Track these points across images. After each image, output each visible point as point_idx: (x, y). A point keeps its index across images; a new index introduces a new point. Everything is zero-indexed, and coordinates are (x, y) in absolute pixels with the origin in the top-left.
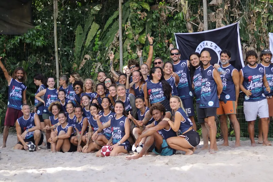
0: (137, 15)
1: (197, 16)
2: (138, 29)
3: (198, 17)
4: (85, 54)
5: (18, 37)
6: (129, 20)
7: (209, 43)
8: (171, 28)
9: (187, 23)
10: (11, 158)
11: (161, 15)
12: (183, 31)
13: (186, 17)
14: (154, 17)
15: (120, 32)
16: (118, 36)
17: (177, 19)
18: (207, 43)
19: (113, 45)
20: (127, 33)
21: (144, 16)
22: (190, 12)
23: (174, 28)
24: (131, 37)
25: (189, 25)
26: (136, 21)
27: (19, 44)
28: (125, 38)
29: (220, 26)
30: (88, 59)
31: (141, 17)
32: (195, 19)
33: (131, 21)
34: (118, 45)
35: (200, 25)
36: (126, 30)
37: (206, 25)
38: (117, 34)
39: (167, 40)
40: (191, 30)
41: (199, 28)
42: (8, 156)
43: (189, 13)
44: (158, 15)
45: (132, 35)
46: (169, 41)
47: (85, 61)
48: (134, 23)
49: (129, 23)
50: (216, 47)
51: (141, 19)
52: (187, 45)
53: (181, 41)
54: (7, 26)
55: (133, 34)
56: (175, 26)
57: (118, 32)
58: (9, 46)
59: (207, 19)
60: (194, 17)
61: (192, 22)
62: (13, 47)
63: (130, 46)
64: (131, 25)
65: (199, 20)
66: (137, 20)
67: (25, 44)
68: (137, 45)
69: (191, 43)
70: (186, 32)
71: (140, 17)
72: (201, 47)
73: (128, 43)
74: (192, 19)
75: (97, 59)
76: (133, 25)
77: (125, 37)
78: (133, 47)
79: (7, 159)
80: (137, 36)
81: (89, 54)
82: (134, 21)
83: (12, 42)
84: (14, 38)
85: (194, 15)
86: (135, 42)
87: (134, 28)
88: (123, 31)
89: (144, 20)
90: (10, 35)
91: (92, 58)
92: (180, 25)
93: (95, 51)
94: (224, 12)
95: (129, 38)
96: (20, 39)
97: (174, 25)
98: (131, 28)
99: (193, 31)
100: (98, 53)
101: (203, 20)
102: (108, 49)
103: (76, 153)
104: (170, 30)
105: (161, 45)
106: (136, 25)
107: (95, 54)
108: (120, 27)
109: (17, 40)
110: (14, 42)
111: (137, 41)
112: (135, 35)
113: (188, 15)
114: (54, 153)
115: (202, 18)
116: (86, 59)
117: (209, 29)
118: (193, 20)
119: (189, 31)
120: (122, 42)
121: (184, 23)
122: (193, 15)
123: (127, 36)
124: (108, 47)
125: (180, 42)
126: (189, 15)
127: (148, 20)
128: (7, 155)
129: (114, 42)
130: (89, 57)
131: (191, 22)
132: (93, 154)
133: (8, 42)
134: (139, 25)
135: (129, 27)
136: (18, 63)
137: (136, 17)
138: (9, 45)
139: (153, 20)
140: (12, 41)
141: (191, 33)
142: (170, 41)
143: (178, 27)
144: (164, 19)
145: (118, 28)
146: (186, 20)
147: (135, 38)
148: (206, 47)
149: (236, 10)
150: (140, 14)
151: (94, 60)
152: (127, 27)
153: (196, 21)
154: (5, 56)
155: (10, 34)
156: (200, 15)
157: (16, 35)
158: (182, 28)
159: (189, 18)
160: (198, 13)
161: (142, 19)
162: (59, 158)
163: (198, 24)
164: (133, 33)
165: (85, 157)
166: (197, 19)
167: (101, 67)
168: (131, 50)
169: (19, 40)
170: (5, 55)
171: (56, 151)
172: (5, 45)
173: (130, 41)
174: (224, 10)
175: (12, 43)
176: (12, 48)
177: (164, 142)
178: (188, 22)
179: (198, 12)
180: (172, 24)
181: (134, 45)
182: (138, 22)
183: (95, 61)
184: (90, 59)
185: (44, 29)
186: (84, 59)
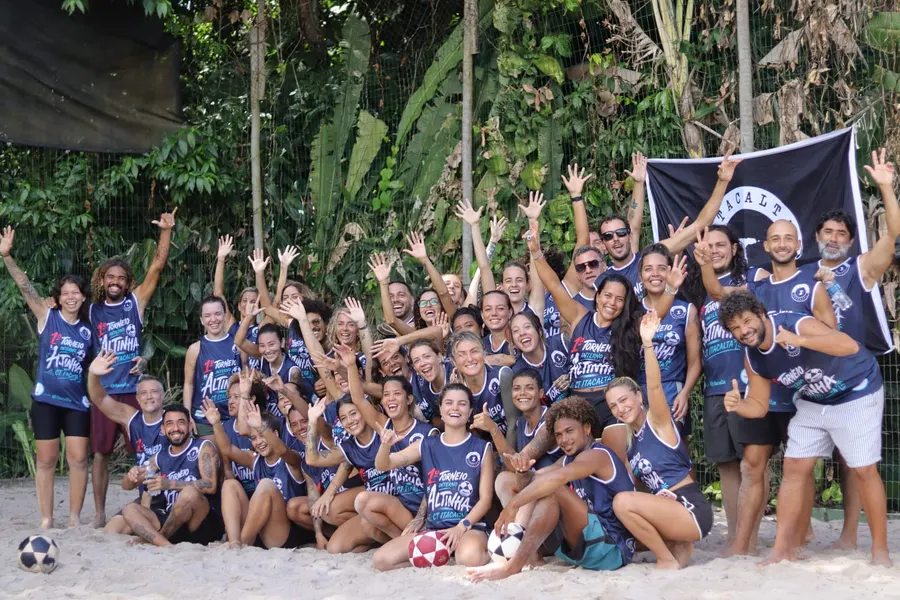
0: (522, 98)
1: (717, 104)
2: (525, 141)
3: (723, 108)
4: (345, 222)
5: (134, 161)
6: (493, 111)
7: (757, 192)
8: (628, 142)
9: (684, 126)
10: (89, 563)
11: (599, 98)
12: (670, 152)
13: (680, 106)
14: (577, 103)
15: (464, 149)
16: (455, 165)
17: (650, 112)
18: (749, 194)
19: (439, 192)
20: (487, 155)
21: (543, 100)
22: (696, 89)
23: (641, 141)
24: (501, 167)
25: (691, 134)
26: (517, 114)
27: (134, 185)
28: (479, 172)
29: (794, 140)
30: (357, 239)
31: (534, 104)
32: (712, 114)
33: (500, 115)
34: (455, 192)
35: (727, 132)
36: (483, 144)
37: (746, 134)
38: (455, 157)
39: (617, 182)
40: (696, 149)
41: (724, 143)
42: (84, 556)
43: (693, 93)
44: (590, 98)
45: (505, 164)
46: (623, 185)
47: (346, 244)
48: (511, 122)
49: (494, 121)
50: (779, 208)
51: (534, 110)
52: (680, 196)
53: (661, 185)
54: (99, 124)
55: (508, 160)
56: (644, 135)
57: (458, 150)
58: (103, 191)
59: (750, 113)
60: (708, 105)
61: (700, 124)
62: (115, 194)
63: (497, 197)
64: (502, 128)
65: (725, 115)
66: (520, 112)
67: (153, 185)
68: (520, 195)
69: (695, 194)
70: (681, 157)
71: (530, 102)
72: (730, 206)
73: (490, 187)
74: (700, 114)
75: (386, 240)
76: (509, 129)
77: (481, 168)
78: (506, 200)
79: (78, 568)
80: (519, 163)
81: (358, 222)
82: (511, 116)
83: (115, 177)
84: (120, 164)
85: (709, 100)
86: (513, 184)
87: (510, 137)
88: (475, 146)
89: (543, 113)
90: (106, 155)
91: (370, 235)
92: (659, 133)
93: (379, 211)
94: (807, 92)
95: (494, 172)
96: (140, 167)
97: (640, 131)
98: (502, 138)
99: (705, 151)
100: (390, 219)
101: (737, 114)
102: (422, 207)
103: (307, 552)
104: (626, 146)
105: (598, 197)
106: (519, 131)
107: (380, 219)
108: (466, 135)
109: (130, 171)
110: (118, 178)
111: (519, 180)
112: (514, 163)
113: (687, 100)
114: (235, 551)
115: (734, 112)
116: (348, 237)
117: (758, 146)
118: (706, 116)
119: (692, 152)
120: (470, 184)
121: (674, 127)
122: (703, 100)
123: (489, 167)
124: (424, 200)
125: (660, 189)
126: (691, 100)
127: (558, 113)
128: (79, 554)
129: (442, 184)
130: (358, 231)
131: (696, 123)
132: (360, 556)
133: (101, 177)
134: (527, 130)
135: (493, 134)
136: (129, 247)
137: (519, 103)
138: (103, 186)
139: (573, 113)
140: (114, 173)
141: (697, 158)
142: (627, 185)
143: (654, 139)
144: (611, 111)
145: (458, 136)
146: (682, 117)
147: (512, 173)
148: (747, 206)
149: (846, 86)
150: (531, 94)
151: (376, 240)
152: (487, 135)
153: (713, 119)
154: (89, 223)
155: (108, 151)
156: (728, 100)
157: (129, 155)
158: (667, 142)
159: (693, 109)
160: (720, 94)
161: (538, 108)
162: (247, 567)
163: (720, 128)
164: (508, 155)
165: (334, 568)
166: (718, 115)
167: (400, 263)
168: (499, 212)
169: (135, 173)
170: (91, 221)
171: (241, 543)
172: (90, 186)
173: (499, 181)
174: (807, 85)
175: (113, 182)
176: (113, 198)
177: (591, 523)
178: (689, 122)
179: (723, 90)
180: (634, 129)
181: (509, 195)
182: (525, 119)
183: (381, 246)
184: (363, 238)
185: (219, 138)
186: (342, 239)
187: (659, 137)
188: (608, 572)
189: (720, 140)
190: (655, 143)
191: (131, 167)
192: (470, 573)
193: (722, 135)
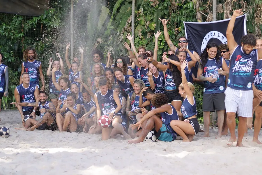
0: (150, 3)
1: (206, 7)
2: (150, 16)
3: (208, 8)
4: (97, 38)
5: (36, 18)
6: (141, 7)
7: (217, 33)
8: (180, 17)
9: (196, 13)
10: (19, 135)
11: (172, 4)
12: (192, 20)
13: (195, 7)
14: (165, 5)
15: (132, 18)
16: (130, 22)
17: (187, 8)
18: (215, 33)
19: (124, 30)
20: (139, 20)
21: (155, 4)
22: (200, 2)
23: (184, 17)
24: (143, 23)
25: (199, 15)
26: (148, 8)
27: (36, 25)
28: (137, 24)
29: (228, 18)
30: (100, 43)
31: (153, 5)
32: (205, 9)
33: (143, 8)
34: (129, 30)
35: (209, 15)
36: (138, 16)
37: (214, 15)
38: (130, 20)
39: (176, 28)
40: (200, 19)
41: (208, 18)
42: (18, 133)
43: (199, 3)
44: (169, 3)
45: (144, 22)
46: (178, 30)
47: (97, 44)
48: (146, 10)
49: (141, 10)
50: (223, 37)
51: (153, 7)
52: (195, 34)
53: (189, 30)
54: (27, 8)
55: (145, 21)
56: (185, 15)
57: (130, 18)
58: (27, 27)
59: (216, 10)
60: (204, 7)
61: (201, 12)
62: (30, 27)
63: (141, 32)
64: (143, 12)
65: (209, 10)
66: (149, 7)
67: (42, 25)
68: (148, 31)
69: (199, 33)
70: (195, 22)
71: (152, 4)
72: (209, 37)
73: (140, 29)
74: (201, 9)
75: (109, 43)
76: (145, 12)
77: (137, 23)
78: (144, 33)
79: (15, 136)
80: (148, 22)
82: (146, 8)
83: (30, 22)
84: (32, 19)
85: (204, 5)
86: (146, 28)
87: (146, 14)
88: (136, 17)
89: (155, 8)
90: (28, 16)
91: (104, 42)
92: (189, 14)
93: (107, 35)
94: (232, 4)
95: (141, 25)
97: (183, 13)
98: (143, 15)
99: (202, 20)
100: (110, 37)
101: (212, 10)
102: (120, 34)
103: (82, 134)
104: (179, 18)
105: (171, 33)
106: (148, 13)
107: (107, 37)
108: (133, 13)
109: (35, 21)
110: (31, 23)
111: (148, 27)
112: (147, 22)
113: (198, 5)
114: (61, 133)
115: (211, 9)
116: (98, 42)
117: (218, 19)
118: (203, 10)
119: (199, 20)
120: (134, 28)
121: (193, 13)
122: (202, 5)
123: (139, 23)
124: (120, 32)
126: (199, 5)
127: (160, 8)
128: (16, 132)
129: (126, 28)
130: (101, 41)
131: (200, 12)
133: (27, 22)
134: (151, 12)
135: (141, 13)
136: (34, 43)
137: (149, 4)
138: (27, 25)
139: (164, 8)
140: (30, 21)
141: (200, 22)
142: (179, 29)
143: (188, 16)
144: (175, 8)
145: (131, 14)
146: (196, 10)
147: (146, 25)
148: (214, 37)
149: (244, 3)
150: (152, 2)
151: (106, 43)
152: (139, 14)
153: (205, 11)
154: (22, 36)
155: (29, 15)
156: (209, 6)
157: (35, 16)
158: (191, 17)
159: (199, 8)
160: (207, 3)
161: (154, 6)
162: (65, 138)
163: (207, 14)
164: (145, 20)
165: (90, 139)
166: (206, 10)
167: (113, 50)
168: (142, 36)
169: (37, 21)
170: (23, 35)
171: (63, 130)
172: (23, 25)
173: (142, 27)
174: (232, 2)
175: (30, 24)
176: (30, 29)
177: (163, 126)
178: (198, 11)
179: (208, 2)
180: (182, 13)
181: (145, 31)
182: (150, 9)
183: (108, 45)
185: (61, 12)
186: (96, 43)
187: (189, 16)
188: (169, 142)
189: (207, 17)
190: (188, 17)
191: (35, 20)
192: (129, 141)
193: (208, 15)
